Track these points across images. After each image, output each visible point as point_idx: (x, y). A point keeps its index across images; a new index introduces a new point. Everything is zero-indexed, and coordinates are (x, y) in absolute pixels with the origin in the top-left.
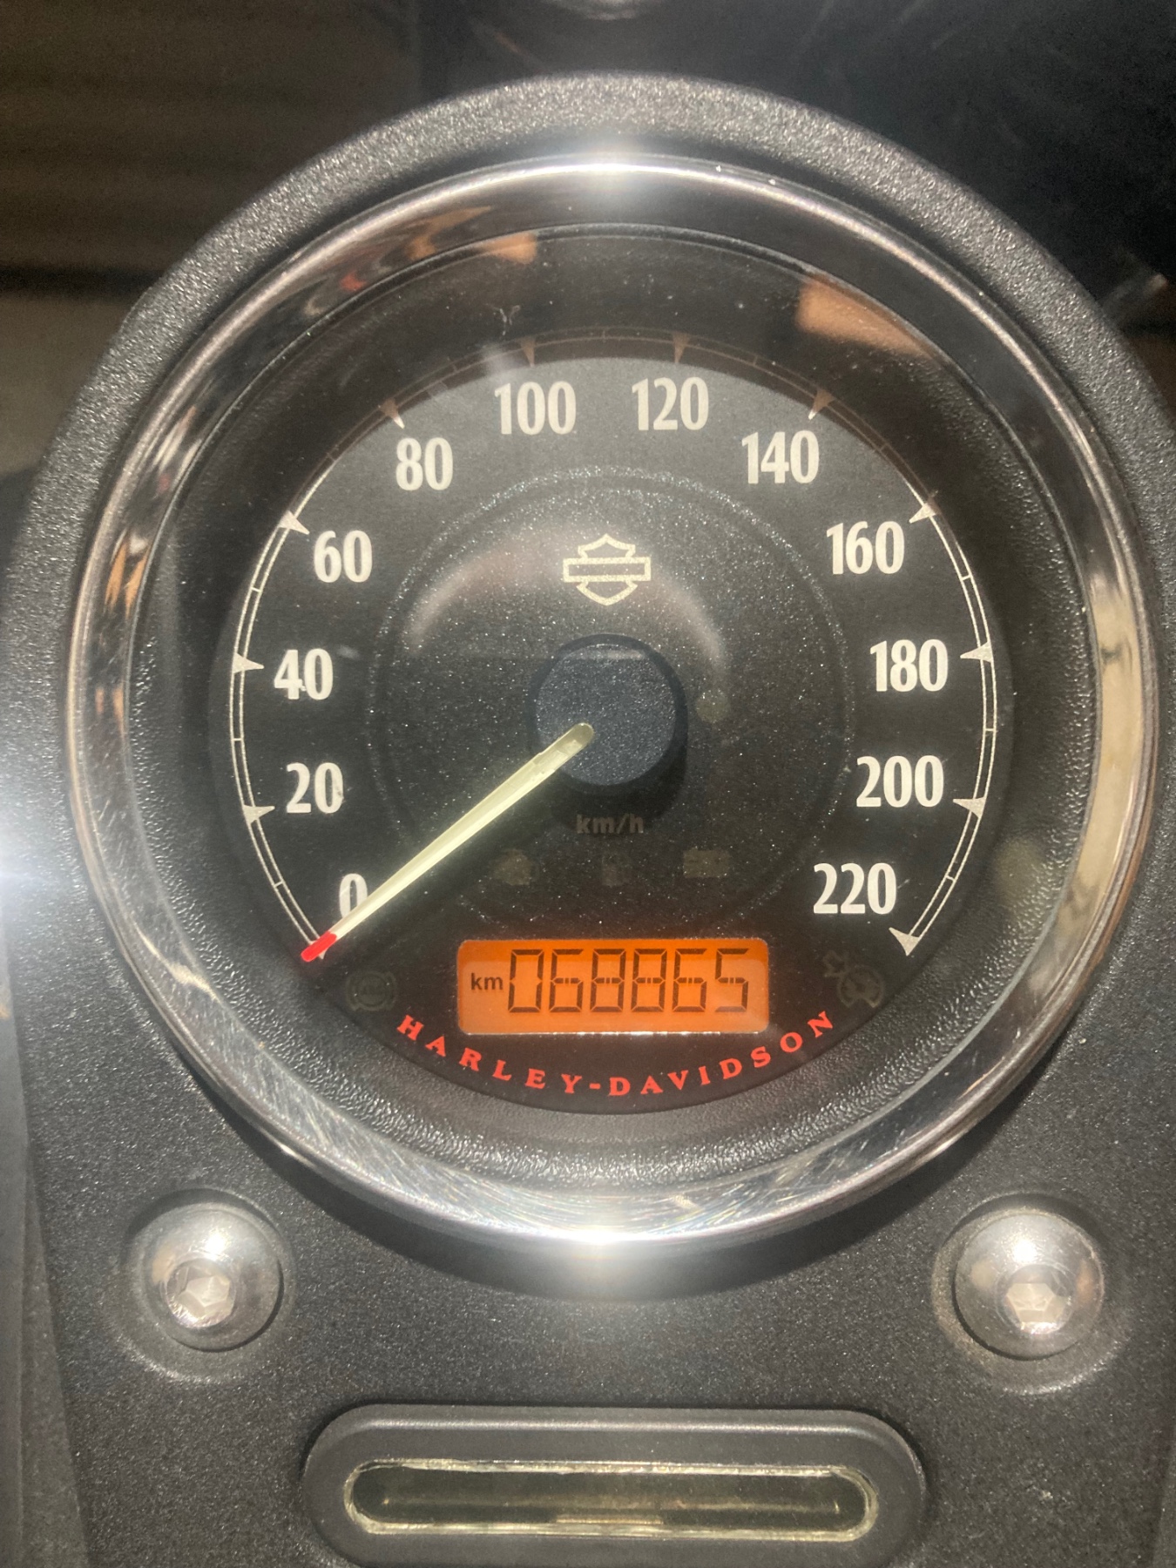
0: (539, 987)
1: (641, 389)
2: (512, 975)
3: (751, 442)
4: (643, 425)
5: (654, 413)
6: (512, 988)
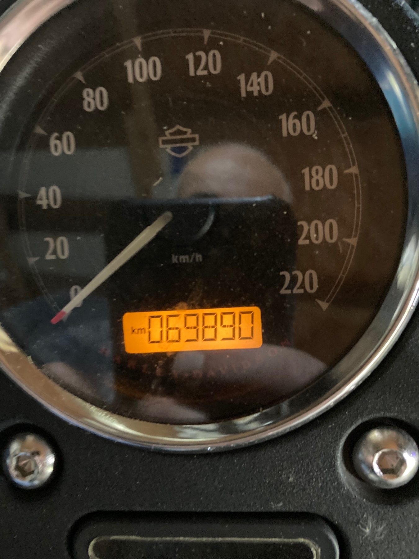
0: (162, 332)
1: (190, 57)
2: (150, 327)
3: (242, 78)
4: (192, 73)
5: (196, 67)
6: (150, 333)
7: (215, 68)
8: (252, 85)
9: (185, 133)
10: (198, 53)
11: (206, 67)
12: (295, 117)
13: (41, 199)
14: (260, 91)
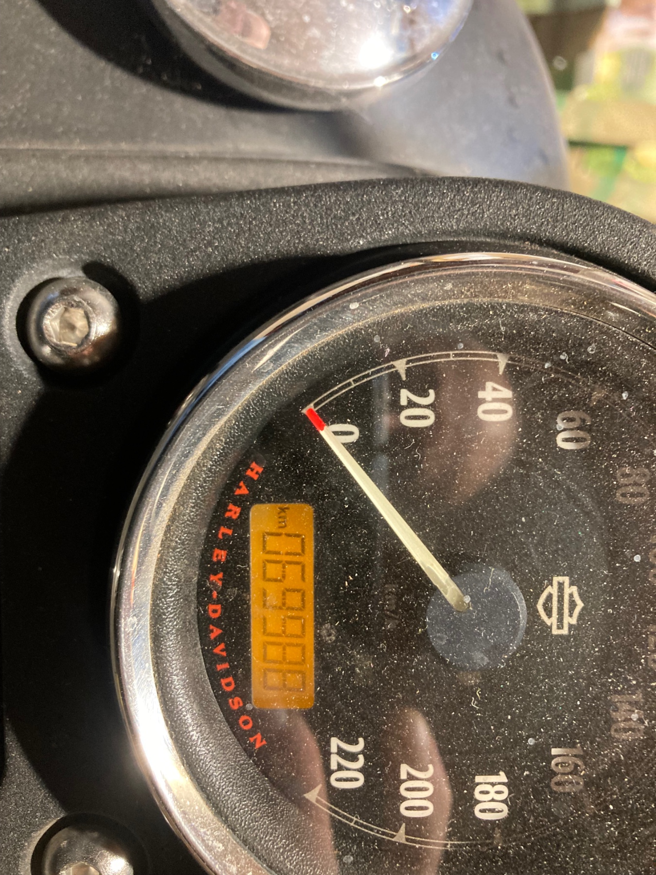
0: (279, 553)
2: (289, 535)
6: (279, 535)
13: (494, 389)
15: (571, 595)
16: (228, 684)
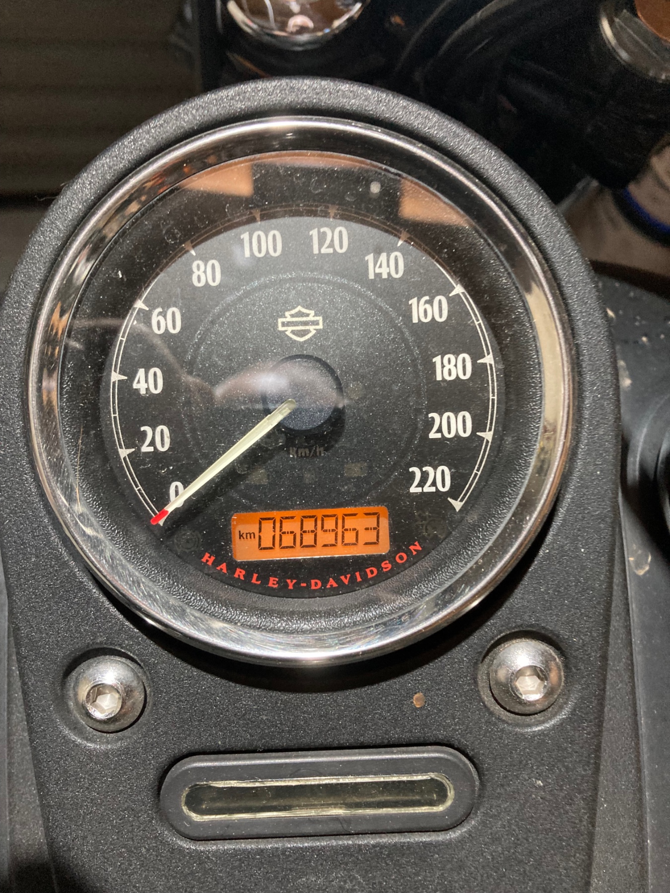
0: (274, 537)
1: (314, 233)
2: (260, 531)
3: (370, 258)
4: (316, 251)
5: (321, 245)
6: (260, 537)
7: (341, 247)
8: (380, 266)
9: (308, 315)
10: (322, 230)
11: (331, 245)
12: (426, 302)
13: (139, 382)
14: (389, 274)
15: (292, 316)
16: (371, 572)
